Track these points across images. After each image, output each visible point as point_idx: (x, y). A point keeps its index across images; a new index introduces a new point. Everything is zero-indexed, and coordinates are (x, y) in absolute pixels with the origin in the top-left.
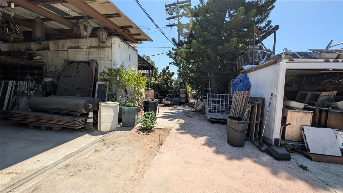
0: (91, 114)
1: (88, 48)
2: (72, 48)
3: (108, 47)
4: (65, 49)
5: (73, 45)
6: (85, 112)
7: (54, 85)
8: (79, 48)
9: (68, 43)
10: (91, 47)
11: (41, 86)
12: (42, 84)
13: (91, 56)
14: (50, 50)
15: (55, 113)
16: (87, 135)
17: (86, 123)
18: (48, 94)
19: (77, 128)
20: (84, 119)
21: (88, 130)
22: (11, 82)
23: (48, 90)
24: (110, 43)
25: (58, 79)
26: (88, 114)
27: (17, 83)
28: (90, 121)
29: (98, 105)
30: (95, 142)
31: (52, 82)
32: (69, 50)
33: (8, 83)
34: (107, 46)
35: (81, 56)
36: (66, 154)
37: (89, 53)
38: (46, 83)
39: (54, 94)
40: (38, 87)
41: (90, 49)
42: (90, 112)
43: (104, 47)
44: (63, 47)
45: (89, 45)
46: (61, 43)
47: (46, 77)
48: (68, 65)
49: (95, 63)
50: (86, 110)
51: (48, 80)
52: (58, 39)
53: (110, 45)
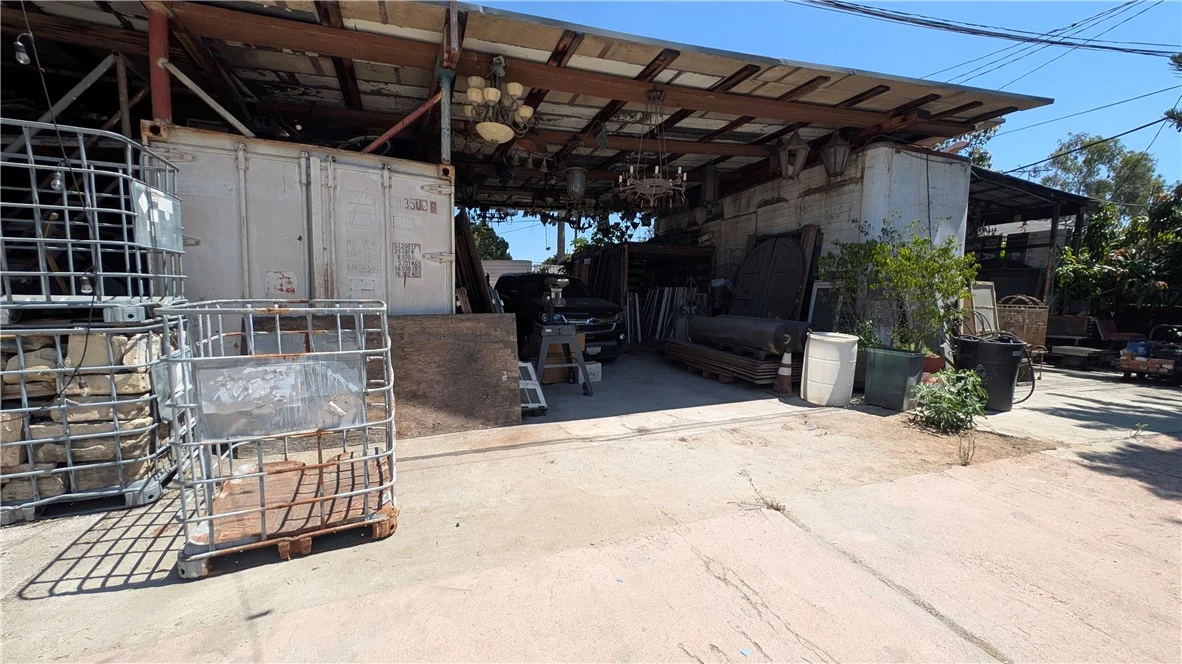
0: (787, 358)
1: (800, 196)
2: (766, 203)
3: (852, 181)
4: (752, 209)
5: (768, 196)
6: (775, 351)
7: (727, 295)
8: (780, 200)
9: (760, 193)
10: (809, 192)
11: (705, 295)
12: (707, 292)
13: (806, 216)
14: (726, 217)
15: (726, 349)
16: (777, 400)
17: (777, 376)
18: (715, 313)
19: (759, 382)
20: (772, 366)
21: (779, 392)
22: (667, 289)
23: (717, 306)
24: (860, 167)
25: (735, 281)
26: (780, 357)
27: (674, 291)
28: (785, 372)
29: (804, 340)
30: (788, 415)
31: (724, 287)
32: (760, 210)
33: (663, 291)
34: (851, 179)
35: (783, 219)
36: (735, 417)
37: (801, 208)
38: (713, 289)
39: (727, 313)
40: (702, 296)
41: (807, 198)
42: (785, 351)
43: (842, 184)
44: (748, 205)
45: (803, 187)
46: (744, 196)
47: (714, 279)
48: (756, 246)
49: (812, 234)
50: (777, 346)
51: (718, 283)
52: (740, 190)
53: (859, 175)
